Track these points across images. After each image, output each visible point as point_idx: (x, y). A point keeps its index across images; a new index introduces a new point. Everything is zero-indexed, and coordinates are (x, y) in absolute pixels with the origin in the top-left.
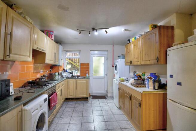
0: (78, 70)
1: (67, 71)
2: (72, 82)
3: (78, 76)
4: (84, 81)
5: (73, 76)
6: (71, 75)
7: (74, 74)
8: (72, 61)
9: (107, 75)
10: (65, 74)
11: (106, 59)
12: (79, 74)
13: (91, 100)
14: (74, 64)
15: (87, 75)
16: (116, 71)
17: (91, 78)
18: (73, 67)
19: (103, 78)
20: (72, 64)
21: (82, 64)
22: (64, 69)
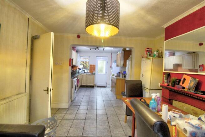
0: (88, 69)
1: (81, 70)
2: (84, 76)
3: (88, 73)
4: (92, 76)
5: (85, 73)
6: (84, 72)
7: (85, 72)
8: (84, 62)
9: (107, 73)
10: (80, 71)
11: (107, 62)
12: (88, 72)
13: (95, 88)
14: (84, 65)
15: (94, 72)
16: (112, 70)
17: (96, 74)
18: (84, 67)
19: (105, 75)
20: (83, 65)
21: (91, 65)
22: (79, 68)
